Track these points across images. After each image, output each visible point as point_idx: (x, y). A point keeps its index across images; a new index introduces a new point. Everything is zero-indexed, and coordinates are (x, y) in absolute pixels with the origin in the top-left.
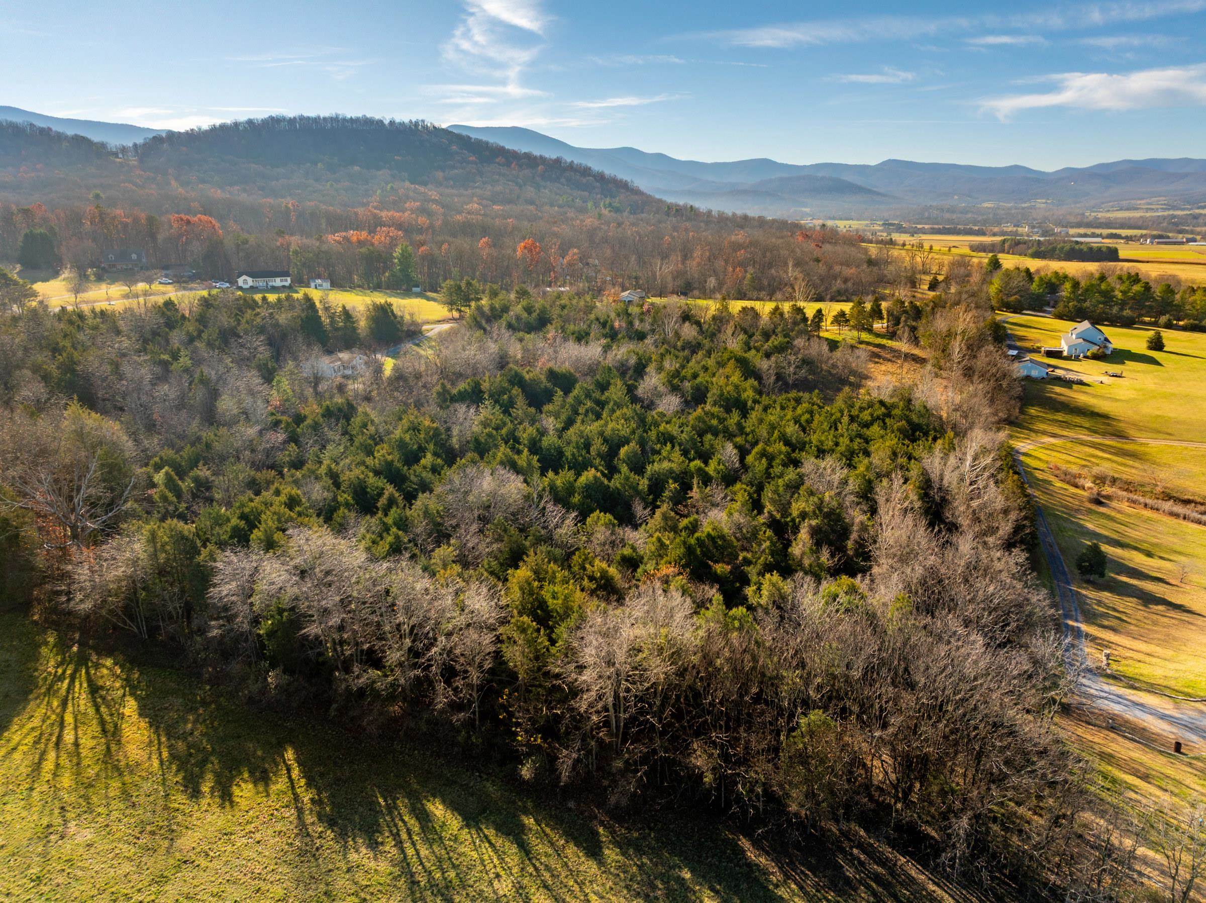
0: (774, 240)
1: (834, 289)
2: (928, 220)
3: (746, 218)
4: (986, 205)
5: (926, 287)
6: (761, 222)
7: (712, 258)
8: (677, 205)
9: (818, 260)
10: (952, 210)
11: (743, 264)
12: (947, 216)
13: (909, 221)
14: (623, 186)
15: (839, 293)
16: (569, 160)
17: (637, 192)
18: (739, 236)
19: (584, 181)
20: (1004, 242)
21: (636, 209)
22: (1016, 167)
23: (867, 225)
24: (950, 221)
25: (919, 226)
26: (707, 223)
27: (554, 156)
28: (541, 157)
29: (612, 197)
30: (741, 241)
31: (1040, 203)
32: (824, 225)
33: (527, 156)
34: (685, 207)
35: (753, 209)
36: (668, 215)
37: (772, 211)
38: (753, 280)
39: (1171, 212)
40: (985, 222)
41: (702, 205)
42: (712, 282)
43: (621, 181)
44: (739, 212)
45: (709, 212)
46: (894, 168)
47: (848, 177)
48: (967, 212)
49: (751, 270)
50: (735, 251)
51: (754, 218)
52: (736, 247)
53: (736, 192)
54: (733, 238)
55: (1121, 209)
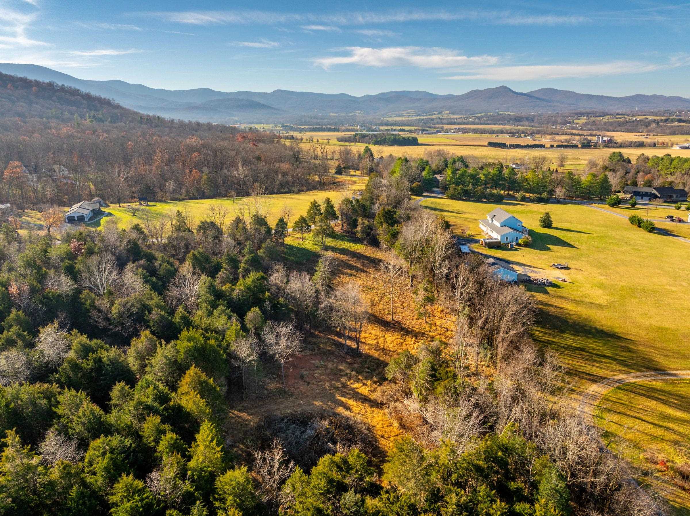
0: (221, 143)
1: (277, 182)
2: (306, 123)
3: (198, 124)
4: (332, 114)
5: (334, 171)
6: (210, 127)
7: (171, 161)
8: (148, 116)
9: (259, 158)
10: (316, 118)
11: (197, 166)
12: (315, 121)
13: (296, 124)
14: (107, 103)
15: (282, 185)
16: (60, 84)
17: (118, 107)
18: (193, 141)
19: (73, 99)
20: (356, 135)
21: (114, 119)
22: (343, 94)
23: (273, 127)
24: (318, 124)
25: (302, 127)
26: (171, 128)
27: (47, 81)
28: (36, 81)
29: (96, 110)
30: (195, 144)
31: (358, 113)
32: (251, 128)
33: (22, 79)
34: (154, 117)
35: (203, 119)
36: (141, 123)
37: (216, 120)
38: (209, 180)
39: (418, 118)
40: (335, 124)
41: (167, 116)
42: (171, 185)
43: (105, 99)
44: (194, 120)
45: (173, 120)
46: (280, 94)
47: (256, 99)
48: (324, 119)
49: (206, 170)
50: (190, 153)
51: (204, 124)
52: (191, 150)
53: (191, 108)
54: (188, 141)
55: (396, 116)
